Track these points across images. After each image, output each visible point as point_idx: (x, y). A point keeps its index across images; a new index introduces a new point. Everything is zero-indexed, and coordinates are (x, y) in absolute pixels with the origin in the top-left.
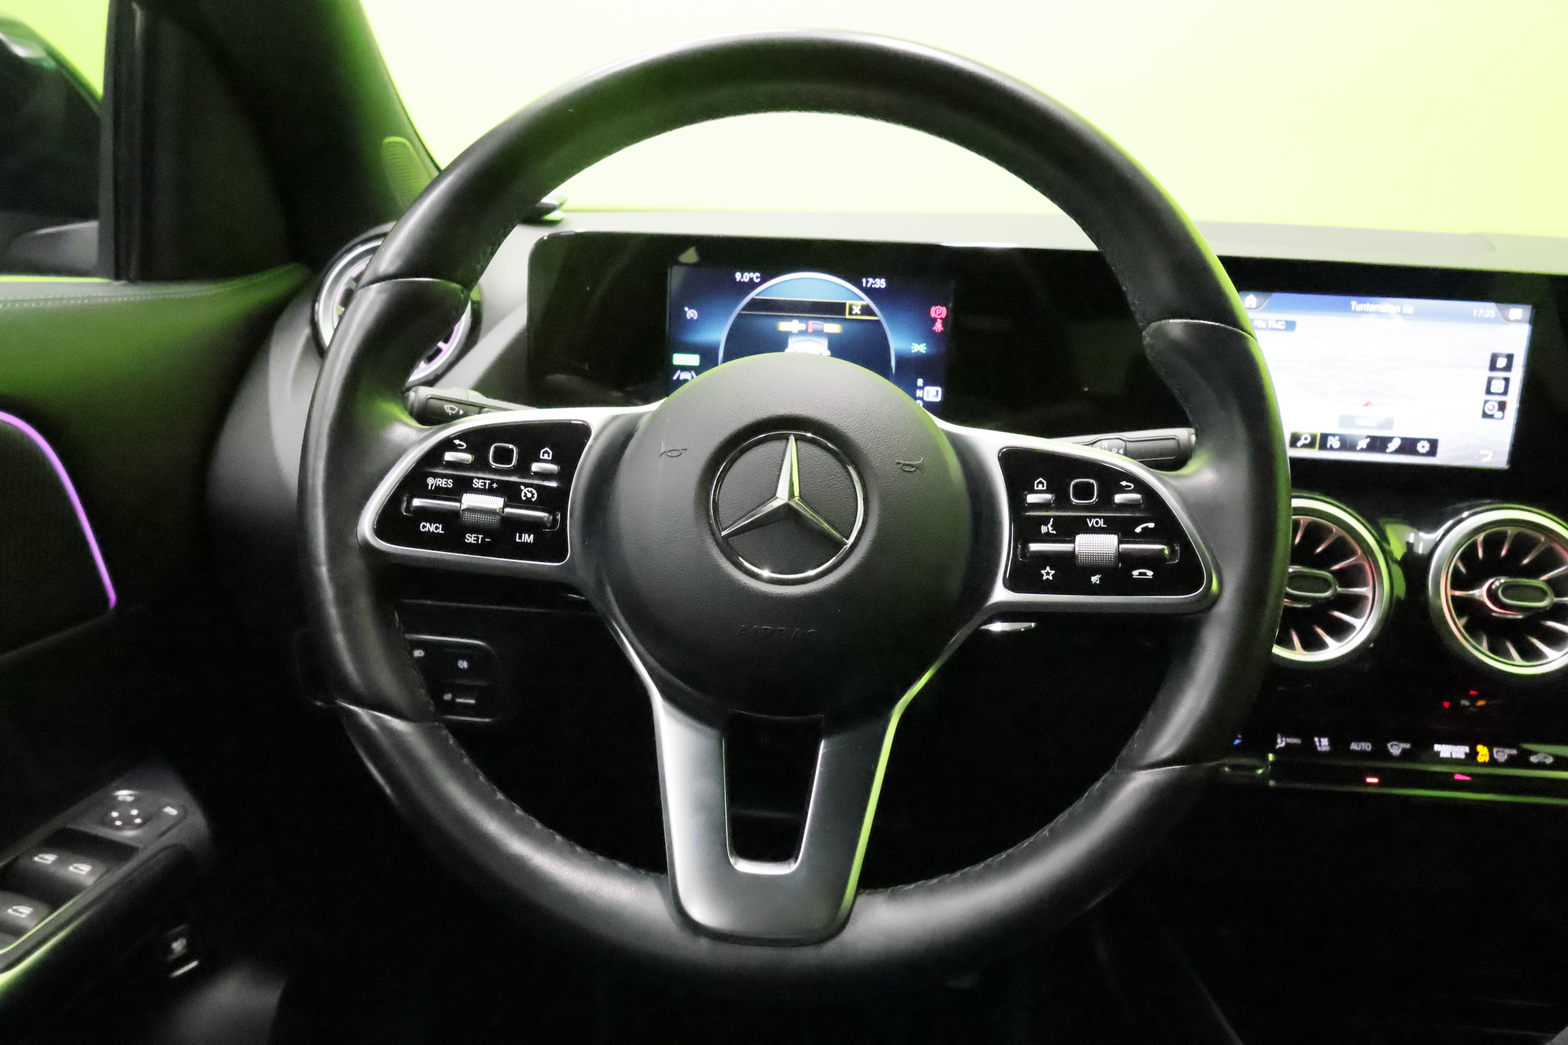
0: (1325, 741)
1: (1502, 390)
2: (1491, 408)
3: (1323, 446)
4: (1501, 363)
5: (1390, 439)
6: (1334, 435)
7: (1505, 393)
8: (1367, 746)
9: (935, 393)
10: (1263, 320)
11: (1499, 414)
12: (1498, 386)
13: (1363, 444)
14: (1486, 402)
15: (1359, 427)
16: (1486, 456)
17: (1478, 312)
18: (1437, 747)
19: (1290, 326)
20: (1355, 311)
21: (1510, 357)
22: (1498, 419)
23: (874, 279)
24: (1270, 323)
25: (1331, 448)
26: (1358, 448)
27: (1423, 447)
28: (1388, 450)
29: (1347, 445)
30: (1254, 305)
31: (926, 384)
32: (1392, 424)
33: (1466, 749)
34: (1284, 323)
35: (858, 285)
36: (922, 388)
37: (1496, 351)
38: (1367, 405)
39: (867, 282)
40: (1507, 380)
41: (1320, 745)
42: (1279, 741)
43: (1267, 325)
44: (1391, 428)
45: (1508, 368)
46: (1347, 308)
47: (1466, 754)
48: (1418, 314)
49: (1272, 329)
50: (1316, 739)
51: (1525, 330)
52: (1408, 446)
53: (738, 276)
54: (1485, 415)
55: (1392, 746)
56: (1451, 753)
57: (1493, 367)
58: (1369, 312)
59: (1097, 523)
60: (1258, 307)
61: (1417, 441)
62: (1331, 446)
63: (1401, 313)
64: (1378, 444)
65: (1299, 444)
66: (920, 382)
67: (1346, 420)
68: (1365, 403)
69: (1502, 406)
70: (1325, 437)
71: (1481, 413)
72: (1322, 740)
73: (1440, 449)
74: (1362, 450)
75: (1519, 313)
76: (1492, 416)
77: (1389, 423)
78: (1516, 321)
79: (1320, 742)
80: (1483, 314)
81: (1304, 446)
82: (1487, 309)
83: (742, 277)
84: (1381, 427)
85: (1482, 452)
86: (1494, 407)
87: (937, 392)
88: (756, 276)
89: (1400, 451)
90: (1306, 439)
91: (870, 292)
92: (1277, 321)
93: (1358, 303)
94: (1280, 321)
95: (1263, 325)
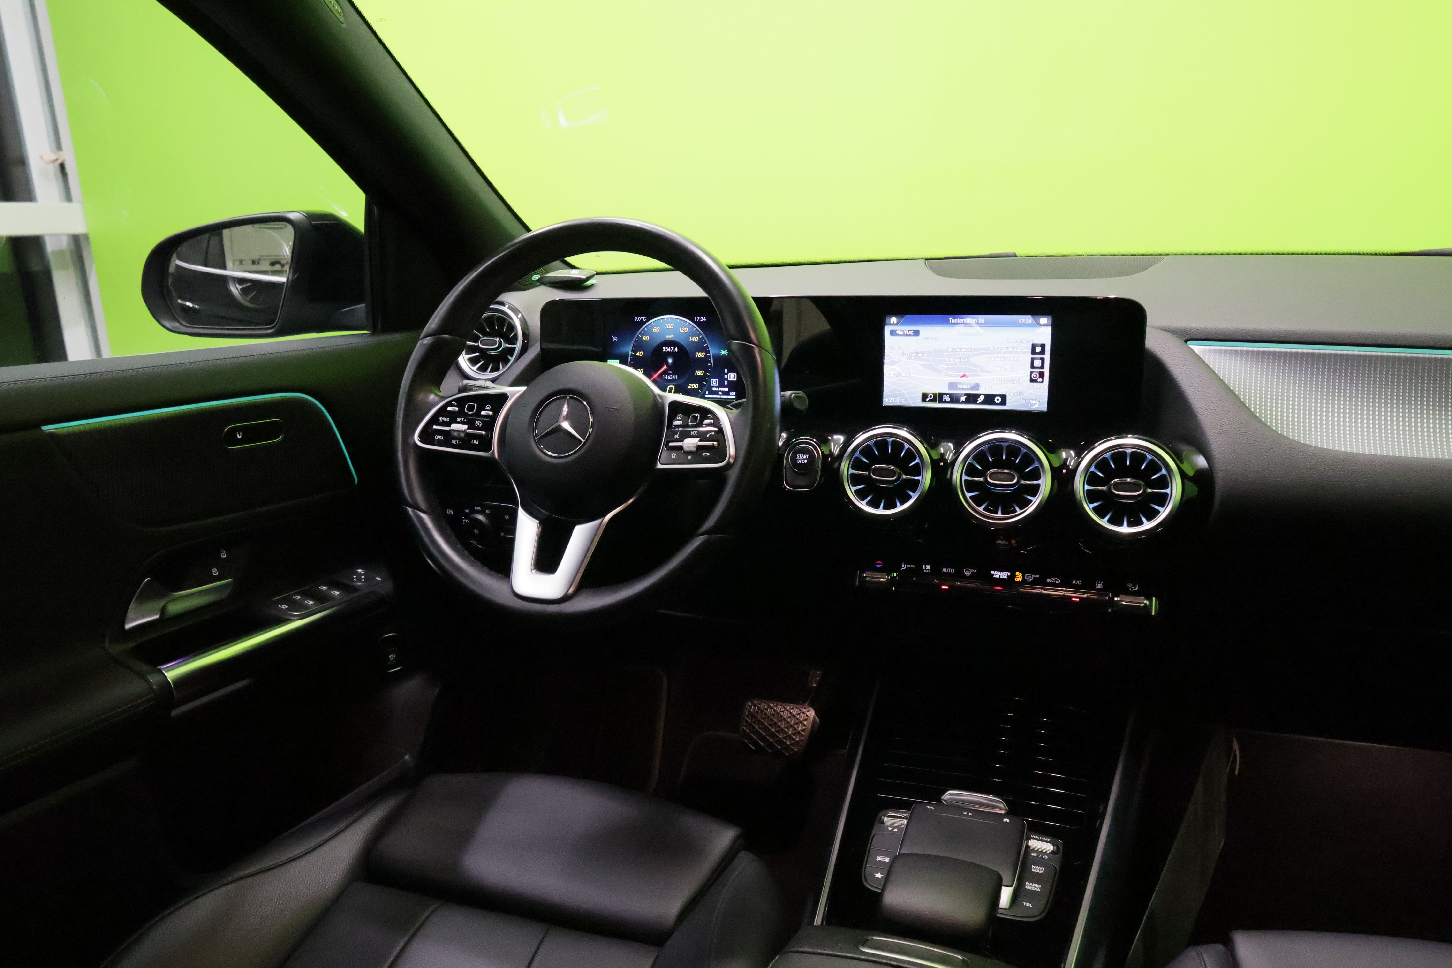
0: (928, 567)
1: (1040, 366)
2: (1035, 376)
3: (941, 401)
4: (1038, 349)
5: (978, 396)
6: (946, 394)
7: (1042, 367)
8: (952, 570)
9: (733, 376)
10: (901, 330)
11: (1040, 380)
12: (1038, 363)
13: (963, 399)
14: (1032, 373)
15: (960, 389)
16: (1036, 404)
17: (1021, 321)
18: (992, 572)
19: (916, 333)
20: (952, 323)
21: (1043, 346)
22: (1039, 382)
23: (700, 317)
24: (905, 331)
25: (946, 402)
26: (961, 401)
27: (998, 400)
28: (978, 402)
29: (954, 399)
30: (895, 322)
31: (729, 372)
32: (979, 386)
33: (1009, 574)
34: (913, 331)
35: (693, 321)
36: (727, 374)
37: (1035, 342)
38: (963, 376)
39: (697, 319)
40: (1043, 360)
41: (925, 569)
42: (903, 566)
43: (904, 333)
44: (978, 389)
45: (1043, 352)
46: (947, 322)
47: (1008, 576)
48: (986, 324)
49: (907, 335)
50: (924, 566)
51: (1049, 330)
52: (989, 399)
53: (636, 318)
54: (1032, 381)
55: (966, 571)
56: (1000, 575)
57: (1033, 352)
58: (959, 323)
59: (694, 433)
60: (898, 323)
61: (994, 396)
62: (945, 400)
63: (978, 323)
64: (972, 398)
65: (927, 400)
66: (726, 371)
67: (952, 385)
68: (962, 375)
69: (1041, 375)
70: (941, 395)
71: (1029, 379)
72: (927, 566)
73: (1008, 401)
74: (963, 402)
75: (1044, 320)
76: (1036, 381)
77: (977, 386)
78: (1044, 325)
79: (925, 567)
80: (1024, 322)
81: (930, 401)
82: (1028, 319)
83: (637, 319)
84: (972, 388)
85: (1032, 402)
86: (1037, 376)
87: (735, 375)
88: (644, 318)
89: (984, 402)
90: (931, 396)
91: (698, 324)
92: (909, 331)
93: (954, 318)
94: (911, 330)
95: (902, 333)
